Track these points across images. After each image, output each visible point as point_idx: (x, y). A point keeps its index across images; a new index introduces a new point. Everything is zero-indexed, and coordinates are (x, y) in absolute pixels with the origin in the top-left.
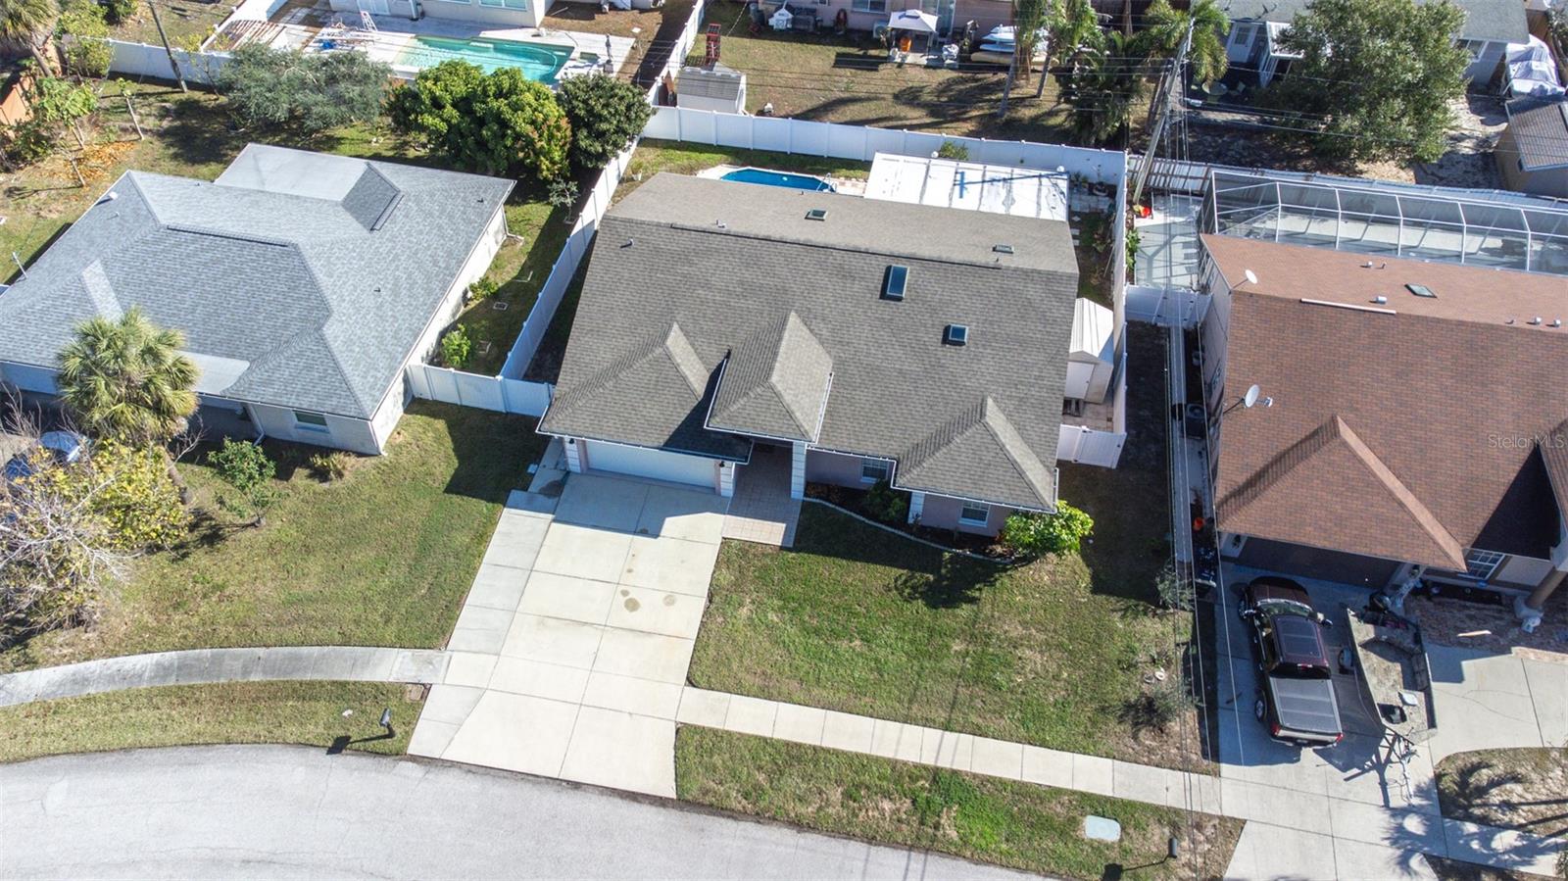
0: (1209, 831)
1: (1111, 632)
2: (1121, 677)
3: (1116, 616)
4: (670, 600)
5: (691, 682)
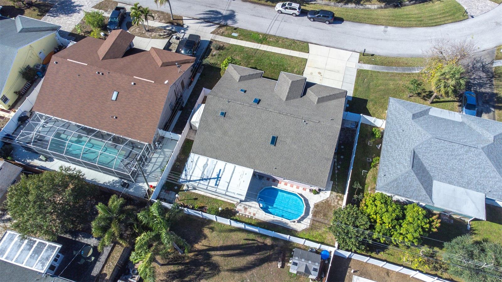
2: (222, 53)
3: (219, 63)
4: (312, 74)
5: (307, 60)
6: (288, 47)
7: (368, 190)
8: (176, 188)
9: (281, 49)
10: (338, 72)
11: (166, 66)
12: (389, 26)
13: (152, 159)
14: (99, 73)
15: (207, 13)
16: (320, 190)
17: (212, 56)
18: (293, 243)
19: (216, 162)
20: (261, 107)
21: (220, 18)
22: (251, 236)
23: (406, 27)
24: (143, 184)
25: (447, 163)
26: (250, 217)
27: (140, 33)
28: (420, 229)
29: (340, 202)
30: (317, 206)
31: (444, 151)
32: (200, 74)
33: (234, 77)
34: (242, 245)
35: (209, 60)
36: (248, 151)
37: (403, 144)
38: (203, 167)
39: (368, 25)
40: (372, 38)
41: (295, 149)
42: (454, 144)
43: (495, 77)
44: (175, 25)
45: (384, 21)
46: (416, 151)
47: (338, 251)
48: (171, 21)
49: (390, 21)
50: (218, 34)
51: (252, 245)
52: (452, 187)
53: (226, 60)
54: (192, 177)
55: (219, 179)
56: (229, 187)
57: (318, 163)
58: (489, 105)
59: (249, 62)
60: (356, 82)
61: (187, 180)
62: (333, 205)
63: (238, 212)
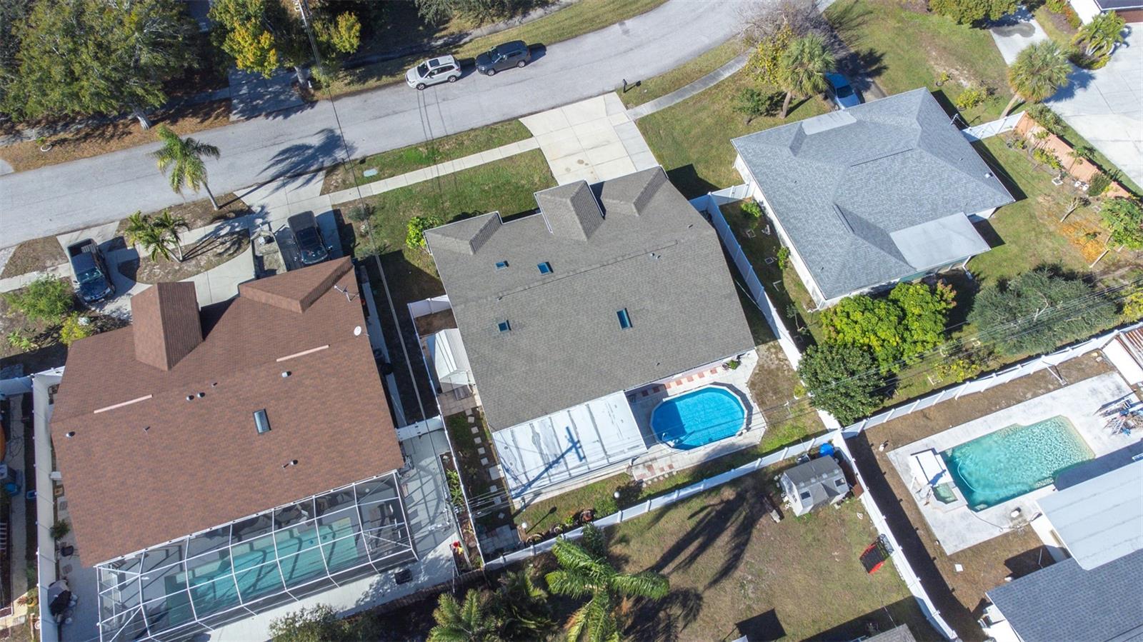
0: (332, 187)
1: (388, 236)
2: (378, 221)
4: (568, 170)
5: (540, 150)
6: (488, 145)
7: (804, 310)
8: (502, 516)
9: (479, 154)
10: (609, 142)
11: (312, 303)
12: (625, 19)
13: (413, 495)
14: (191, 398)
15: (279, 158)
16: (739, 357)
17: (363, 236)
18: (766, 467)
19: (549, 421)
20: (561, 274)
21: (314, 157)
22: (696, 504)
23: (651, 9)
24: (435, 551)
25: (890, 195)
26: (667, 476)
27: (168, 273)
28: (940, 317)
29: (781, 356)
30: (752, 385)
31: (875, 180)
32: (368, 284)
33: (458, 251)
34: (693, 529)
35: (364, 248)
36: (593, 365)
37: (811, 204)
38: (535, 443)
39: (591, 34)
40: (615, 55)
41: (668, 311)
42: (881, 160)
43: (836, 28)
44: (233, 218)
45: (610, 15)
46: (837, 203)
47: (846, 431)
48: (216, 215)
49: (620, 11)
50: (337, 188)
51: (709, 517)
52: (918, 228)
53: (410, 227)
54: (528, 474)
55: (578, 445)
56: (606, 447)
57: (719, 311)
58: (861, 75)
59: (443, 209)
60: (649, 145)
61: (523, 485)
62: (773, 367)
63: (641, 482)
